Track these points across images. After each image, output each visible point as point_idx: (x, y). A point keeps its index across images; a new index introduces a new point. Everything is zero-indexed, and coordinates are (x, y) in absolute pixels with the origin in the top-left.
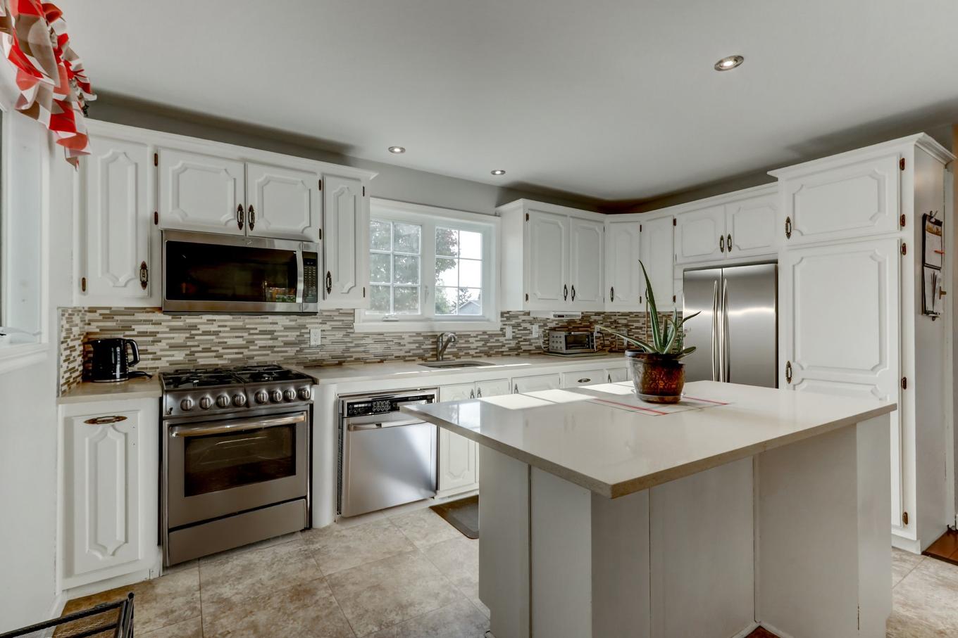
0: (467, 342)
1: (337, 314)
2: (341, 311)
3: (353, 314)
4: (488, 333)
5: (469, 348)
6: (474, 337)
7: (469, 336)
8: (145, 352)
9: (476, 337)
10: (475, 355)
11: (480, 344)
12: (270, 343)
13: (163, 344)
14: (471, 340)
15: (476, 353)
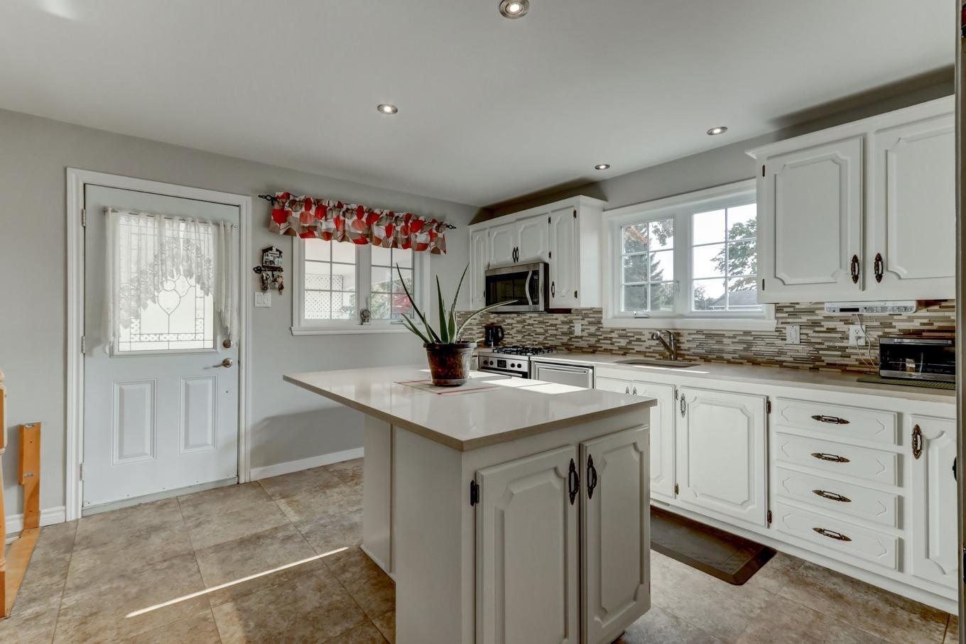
0: (720, 342)
1: (591, 312)
2: (594, 310)
3: (600, 312)
4: (753, 333)
5: (721, 351)
6: (729, 337)
7: (723, 336)
8: (508, 334)
9: (734, 337)
10: (732, 360)
11: (741, 347)
12: (555, 332)
13: (514, 330)
14: (726, 341)
15: (733, 358)
